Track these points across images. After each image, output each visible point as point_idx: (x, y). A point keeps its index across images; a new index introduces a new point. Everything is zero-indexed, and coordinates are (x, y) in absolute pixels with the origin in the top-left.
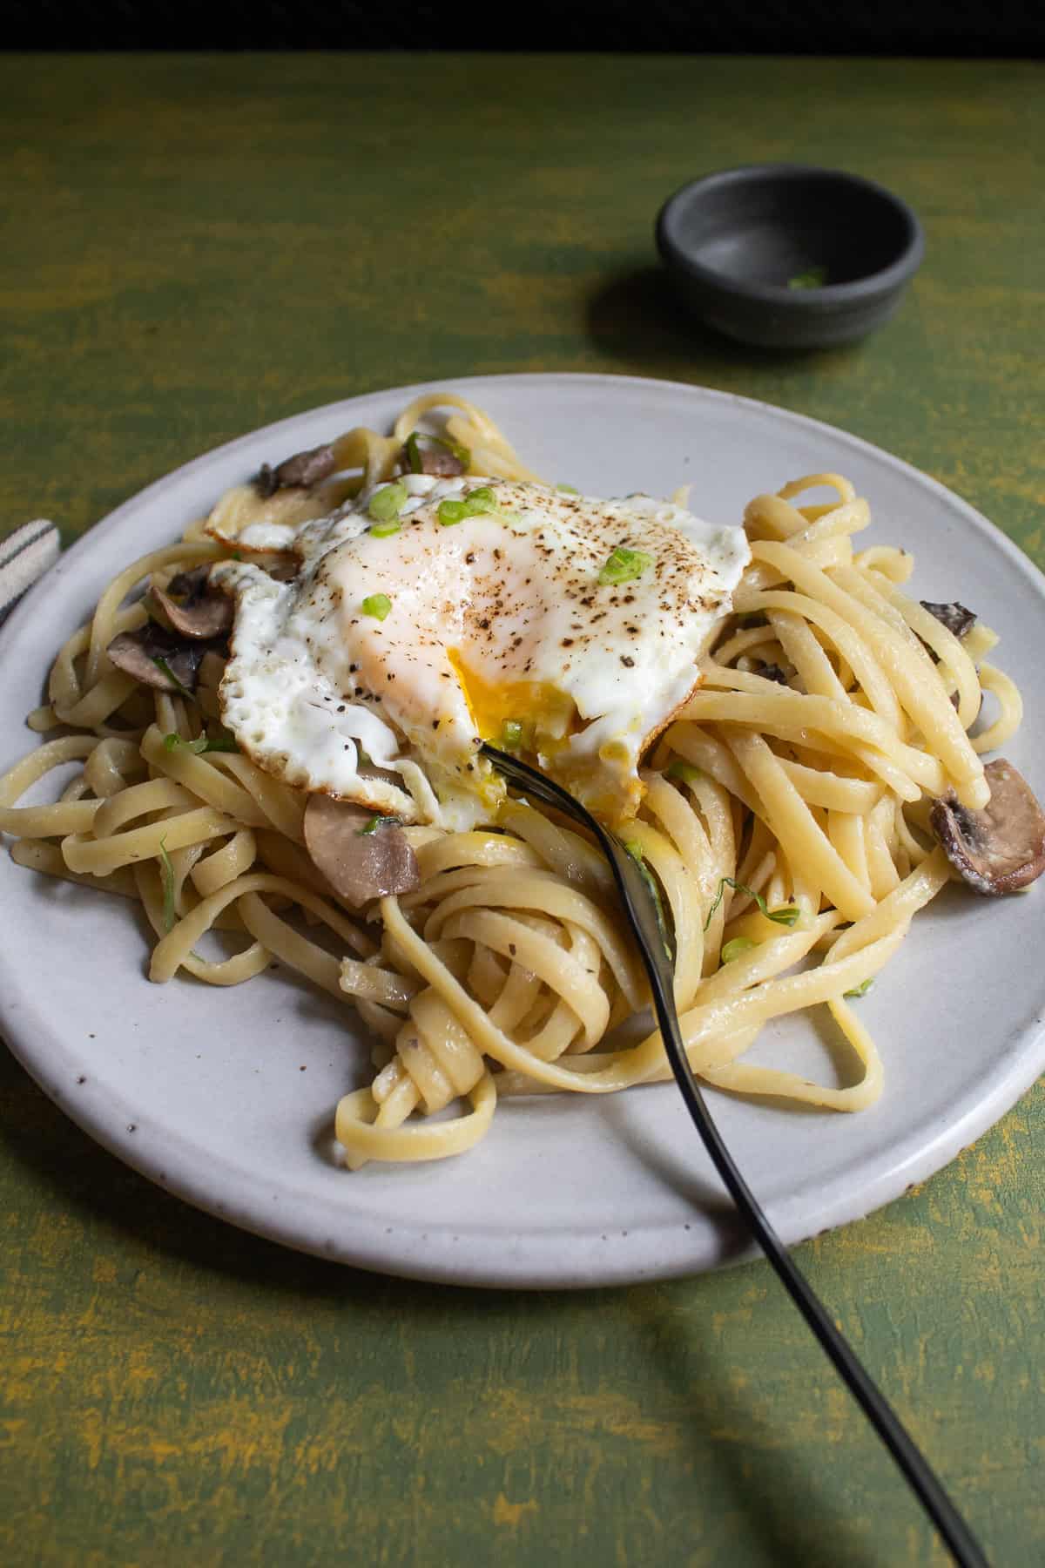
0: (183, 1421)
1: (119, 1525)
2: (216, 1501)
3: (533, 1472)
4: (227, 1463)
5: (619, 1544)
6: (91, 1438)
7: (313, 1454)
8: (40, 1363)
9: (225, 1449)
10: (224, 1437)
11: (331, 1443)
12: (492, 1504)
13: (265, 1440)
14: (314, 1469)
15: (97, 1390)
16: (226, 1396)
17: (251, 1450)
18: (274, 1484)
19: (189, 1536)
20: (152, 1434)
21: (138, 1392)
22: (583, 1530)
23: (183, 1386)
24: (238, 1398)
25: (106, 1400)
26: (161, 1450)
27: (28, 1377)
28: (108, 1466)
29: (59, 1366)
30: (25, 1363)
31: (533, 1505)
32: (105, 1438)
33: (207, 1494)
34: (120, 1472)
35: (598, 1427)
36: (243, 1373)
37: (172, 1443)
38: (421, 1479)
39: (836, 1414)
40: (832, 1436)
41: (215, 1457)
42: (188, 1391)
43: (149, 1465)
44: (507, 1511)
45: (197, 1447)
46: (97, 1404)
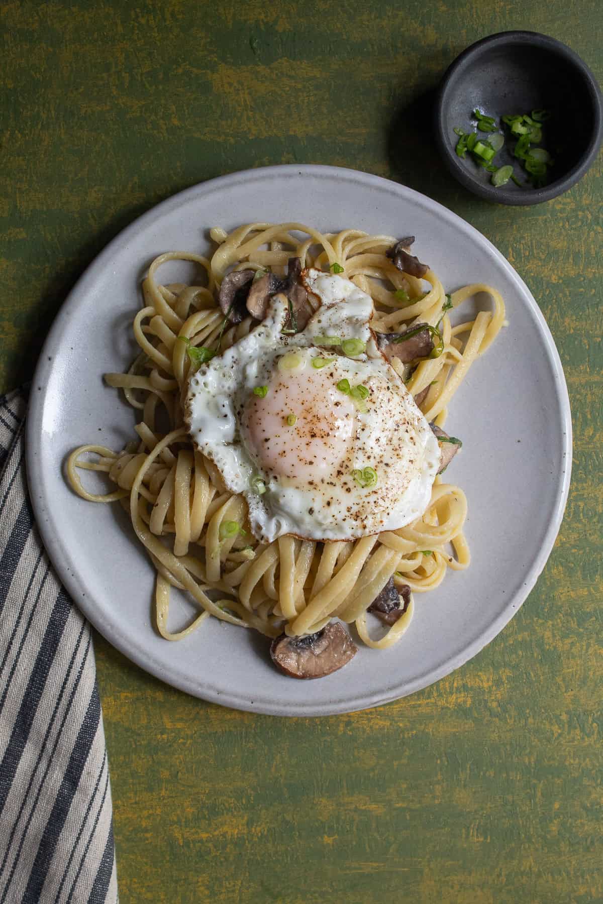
0: (210, 825)
1: (196, 863)
2: (228, 850)
3: (335, 825)
4: (229, 837)
5: (367, 846)
6: (177, 835)
7: (257, 830)
8: (151, 812)
9: (227, 832)
10: (225, 828)
11: (263, 825)
12: (322, 838)
13: (240, 827)
14: (260, 834)
15: (175, 819)
16: (223, 814)
17: (236, 831)
18: (247, 842)
19: (221, 862)
20: (199, 831)
21: (190, 817)
22: (354, 843)
23: (206, 813)
24: (227, 814)
25: (179, 821)
26: (204, 836)
27: (148, 817)
28: (187, 844)
29: (158, 811)
30: (145, 813)
31: (336, 836)
32: (183, 835)
33: (224, 848)
34: (192, 845)
35: (356, 807)
36: (227, 805)
37: (207, 832)
38: (297, 833)
39: (438, 794)
40: (437, 802)
41: (224, 835)
42: (208, 814)
43: (201, 841)
44: (328, 840)
45: (216, 833)
46: (176, 823)
